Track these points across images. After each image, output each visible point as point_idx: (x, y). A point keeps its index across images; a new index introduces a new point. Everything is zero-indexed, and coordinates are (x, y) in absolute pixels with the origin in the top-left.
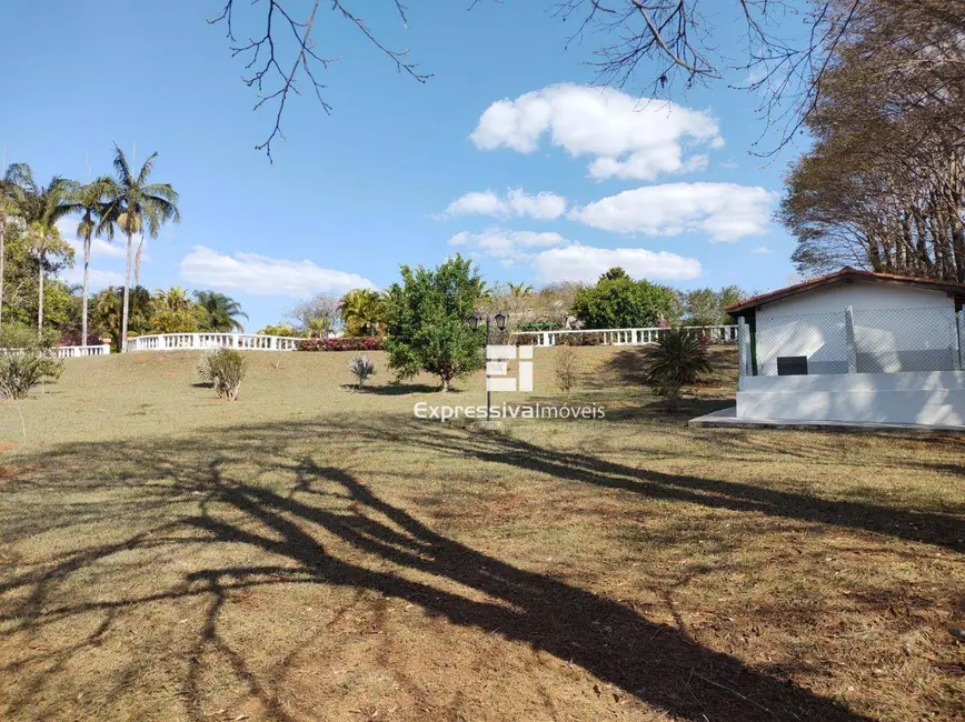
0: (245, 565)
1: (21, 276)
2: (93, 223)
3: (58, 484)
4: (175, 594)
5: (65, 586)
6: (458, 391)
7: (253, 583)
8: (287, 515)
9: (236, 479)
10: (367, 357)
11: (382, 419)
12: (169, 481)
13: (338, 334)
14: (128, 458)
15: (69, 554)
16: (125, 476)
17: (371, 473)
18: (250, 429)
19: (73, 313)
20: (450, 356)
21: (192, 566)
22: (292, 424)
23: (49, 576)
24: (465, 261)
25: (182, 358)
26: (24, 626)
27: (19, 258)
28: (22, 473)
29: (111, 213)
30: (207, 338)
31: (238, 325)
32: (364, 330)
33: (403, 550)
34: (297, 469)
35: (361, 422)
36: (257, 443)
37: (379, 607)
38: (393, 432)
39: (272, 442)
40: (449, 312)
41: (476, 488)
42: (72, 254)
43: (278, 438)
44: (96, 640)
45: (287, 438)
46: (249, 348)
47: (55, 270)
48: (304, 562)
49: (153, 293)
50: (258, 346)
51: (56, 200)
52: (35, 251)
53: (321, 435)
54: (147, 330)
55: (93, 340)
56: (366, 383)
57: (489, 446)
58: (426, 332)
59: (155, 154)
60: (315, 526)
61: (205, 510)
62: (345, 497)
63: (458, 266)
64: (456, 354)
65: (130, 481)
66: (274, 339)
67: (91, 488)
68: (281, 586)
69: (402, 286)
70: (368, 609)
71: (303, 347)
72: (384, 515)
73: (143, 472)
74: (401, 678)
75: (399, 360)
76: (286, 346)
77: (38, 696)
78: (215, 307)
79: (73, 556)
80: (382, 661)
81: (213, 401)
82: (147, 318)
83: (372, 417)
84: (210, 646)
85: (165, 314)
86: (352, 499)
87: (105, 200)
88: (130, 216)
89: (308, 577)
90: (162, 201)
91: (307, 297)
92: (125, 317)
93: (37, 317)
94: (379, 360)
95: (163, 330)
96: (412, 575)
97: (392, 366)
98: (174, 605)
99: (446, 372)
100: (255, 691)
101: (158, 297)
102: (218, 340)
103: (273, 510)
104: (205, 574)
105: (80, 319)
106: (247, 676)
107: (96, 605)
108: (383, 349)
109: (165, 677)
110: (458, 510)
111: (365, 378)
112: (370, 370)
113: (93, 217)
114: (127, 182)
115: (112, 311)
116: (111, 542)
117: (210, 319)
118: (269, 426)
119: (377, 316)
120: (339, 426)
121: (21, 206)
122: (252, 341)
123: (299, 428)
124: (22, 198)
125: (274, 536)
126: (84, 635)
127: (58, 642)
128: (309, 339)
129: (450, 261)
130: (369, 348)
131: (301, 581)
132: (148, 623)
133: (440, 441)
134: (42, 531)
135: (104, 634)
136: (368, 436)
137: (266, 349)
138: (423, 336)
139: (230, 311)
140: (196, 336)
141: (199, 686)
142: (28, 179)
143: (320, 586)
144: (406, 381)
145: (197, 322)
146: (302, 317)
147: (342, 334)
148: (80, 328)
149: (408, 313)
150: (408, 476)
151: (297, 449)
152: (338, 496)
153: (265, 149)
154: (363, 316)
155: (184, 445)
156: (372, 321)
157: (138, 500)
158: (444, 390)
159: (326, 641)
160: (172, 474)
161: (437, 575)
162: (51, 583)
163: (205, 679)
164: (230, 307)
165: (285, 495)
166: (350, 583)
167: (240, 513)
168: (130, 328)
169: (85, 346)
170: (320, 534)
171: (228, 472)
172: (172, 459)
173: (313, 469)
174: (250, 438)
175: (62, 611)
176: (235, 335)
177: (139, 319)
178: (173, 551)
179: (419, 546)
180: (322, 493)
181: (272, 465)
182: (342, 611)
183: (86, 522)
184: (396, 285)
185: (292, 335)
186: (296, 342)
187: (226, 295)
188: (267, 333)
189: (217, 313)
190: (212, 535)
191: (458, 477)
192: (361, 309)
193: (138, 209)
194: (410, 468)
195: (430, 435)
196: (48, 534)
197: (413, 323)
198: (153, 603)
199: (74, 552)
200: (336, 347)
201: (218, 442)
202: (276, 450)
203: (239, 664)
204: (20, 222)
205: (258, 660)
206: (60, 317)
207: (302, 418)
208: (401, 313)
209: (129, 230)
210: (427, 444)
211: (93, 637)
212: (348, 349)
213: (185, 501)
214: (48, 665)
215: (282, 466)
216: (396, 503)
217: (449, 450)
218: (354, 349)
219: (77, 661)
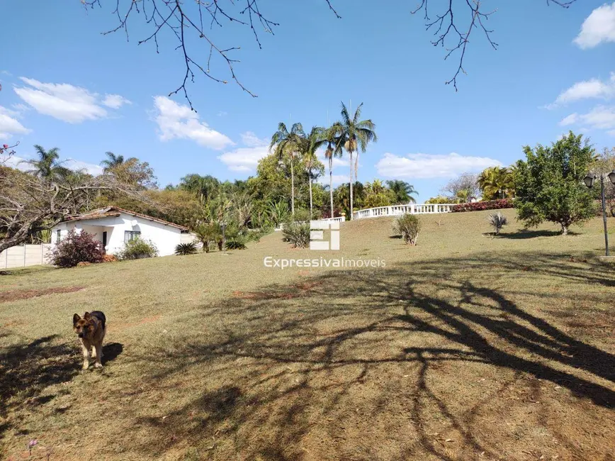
0: (437, 347)
1: (301, 183)
2: (333, 149)
3: (329, 293)
4: (399, 359)
5: (341, 349)
6: (576, 234)
7: (444, 359)
8: (458, 318)
9: (423, 293)
10: (500, 213)
11: (516, 255)
12: (384, 294)
13: (478, 198)
14: (361, 280)
15: (340, 331)
16: (361, 290)
17: (513, 293)
18: (427, 263)
19: (326, 201)
20: (568, 208)
21: (406, 344)
22: (453, 260)
23: (332, 342)
24: (577, 136)
25: (382, 221)
26: (325, 368)
27: (299, 173)
28: (313, 286)
29: (341, 142)
30: (396, 208)
31: (413, 199)
32: (497, 195)
33: (546, 348)
34: (461, 289)
35: (502, 258)
36: (433, 271)
37: (534, 385)
38: (526, 265)
39: (441, 271)
40: (565, 176)
41: (603, 306)
42: (323, 168)
43: (445, 268)
44: (360, 380)
45: (451, 269)
46: (421, 213)
47: (316, 178)
48: (474, 349)
49: (365, 185)
50: (426, 211)
51: (315, 139)
52: (307, 169)
53: (474, 267)
54: (363, 206)
55: (337, 215)
56: (501, 231)
57: (610, 275)
58: (546, 192)
59: (362, 104)
60: (478, 326)
61: (407, 311)
62: (497, 309)
63: (571, 141)
64: (573, 207)
65: (364, 293)
66: (436, 206)
67: (346, 296)
68: (461, 363)
69: (525, 161)
70: (526, 386)
71: (455, 210)
72: (528, 322)
73: (370, 288)
74: (560, 437)
75: (525, 214)
76: (444, 210)
77: (337, 406)
78: (399, 190)
79: (342, 333)
80: (542, 422)
81: (403, 247)
82: (363, 199)
83: (509, 254)
84: (424, 393)
85: (372, 196)
86: (502, 310)
87: (338, 135)
88: (351, 142)
89: (479, 358)
90: (366, 130)
91: (455, 177)
92: (352, 200)
93: (310, 204)
94: (511, 215)
95: (371, 206)
96: (557, 365)
97: (521, 218)
98: (399, 366)
99: (565, 220)
100: (456, 426)
101: (367, 187)
102: (402, 209)
103: (449, 314)
104: (413, 350)
105: (330, 203)
106: (449, 415)
107: (358, 361)
108: (512, 206)
109: (401, 407)
110: (588, 322)
111: (500, 228)
112: (504, 222)
113: (333, 146)
114: (348, 123)
115: (345, 197)
116: (360, 326)
117: (397, 197)
118: (439, 261)
119: (506, 185)
120: (486, 261)
121: (299, 145)
122: (423, 208)
123: (458, 262)
124: (299, 141)
125: (452, 330)
126: (355, 376)
127: (343, 379)
128: (458, 204)
129: (564, 138)
130: (502, 207)
131: (474, 361)
132: (386, 375)
133: (565, 271)
134: (325, 318)
135: (364, 378)
136: (508, 267)
137: (431, 212)
138: (545, 195)
139: (408, 190)
140: (390, 207)
141: (421, 416)
142: (301, 131)
143: (488, 365)
144: (533, 229)
145: (389, 199)
146: (452, 190)
147: (481, 199)
148: (329, 208)
149: (531, 180)
150: (542, 296)
151: (458, 276)
152: (492, 307)
153: (452, 83)
154: (496, 186)
155: (390, 273)
156: (503, 188)
157: (370, 304)
158: (564, 234)
159: (497, 402)
160: (386, 290)
161: (577, 368)
162: (334, 346)
163: (424, 413)
164: (408, 188)
165: (455, 305)
166: (510, 366)
167: (429, 315)
168: (354, 206)
169: (333, 218)
170: (483, 332)
171: (418, 289)
172: (384, 281)
173: (472, 289)
174: (428, 269)
175: (341, 361)
176: (411, 205)
177: (358, 200)
178: (393, 334)
179: (558, 346)
180: (480, 305)
181: (444, 286)
182: (506, 384)
183: (345, 314)
184: (521, 161)
185: (447, 203)
186: (450, 207)
187: (405, 181)
188: (431, 202)
189: (400, 193)
190: (414, 327)
191: (585, 298)
192: (494, 181)
193: (354, 137)
194: (544, 290)
195: (556, 267)
196: (329, 320)
197: (536, 186)
198: (388, 363)
199: (342, 331)
200: (477, 208)
201: (409, 271)
202: (445, 276)
203: (443, 407)
204: (299, 154)
205: (454, 406)
206: (320, 203)
207: (459, 256)
208: (525, 180)
209: (350, 150)
210: (554, 272)
211: (358, 378)
212: (487, 209)
213: (395, 305)
214: (339, 390)
215: (450, 287)
216: (536, 314)
217: (575, 278)
218: (491, 208)
219: (353, 390)
